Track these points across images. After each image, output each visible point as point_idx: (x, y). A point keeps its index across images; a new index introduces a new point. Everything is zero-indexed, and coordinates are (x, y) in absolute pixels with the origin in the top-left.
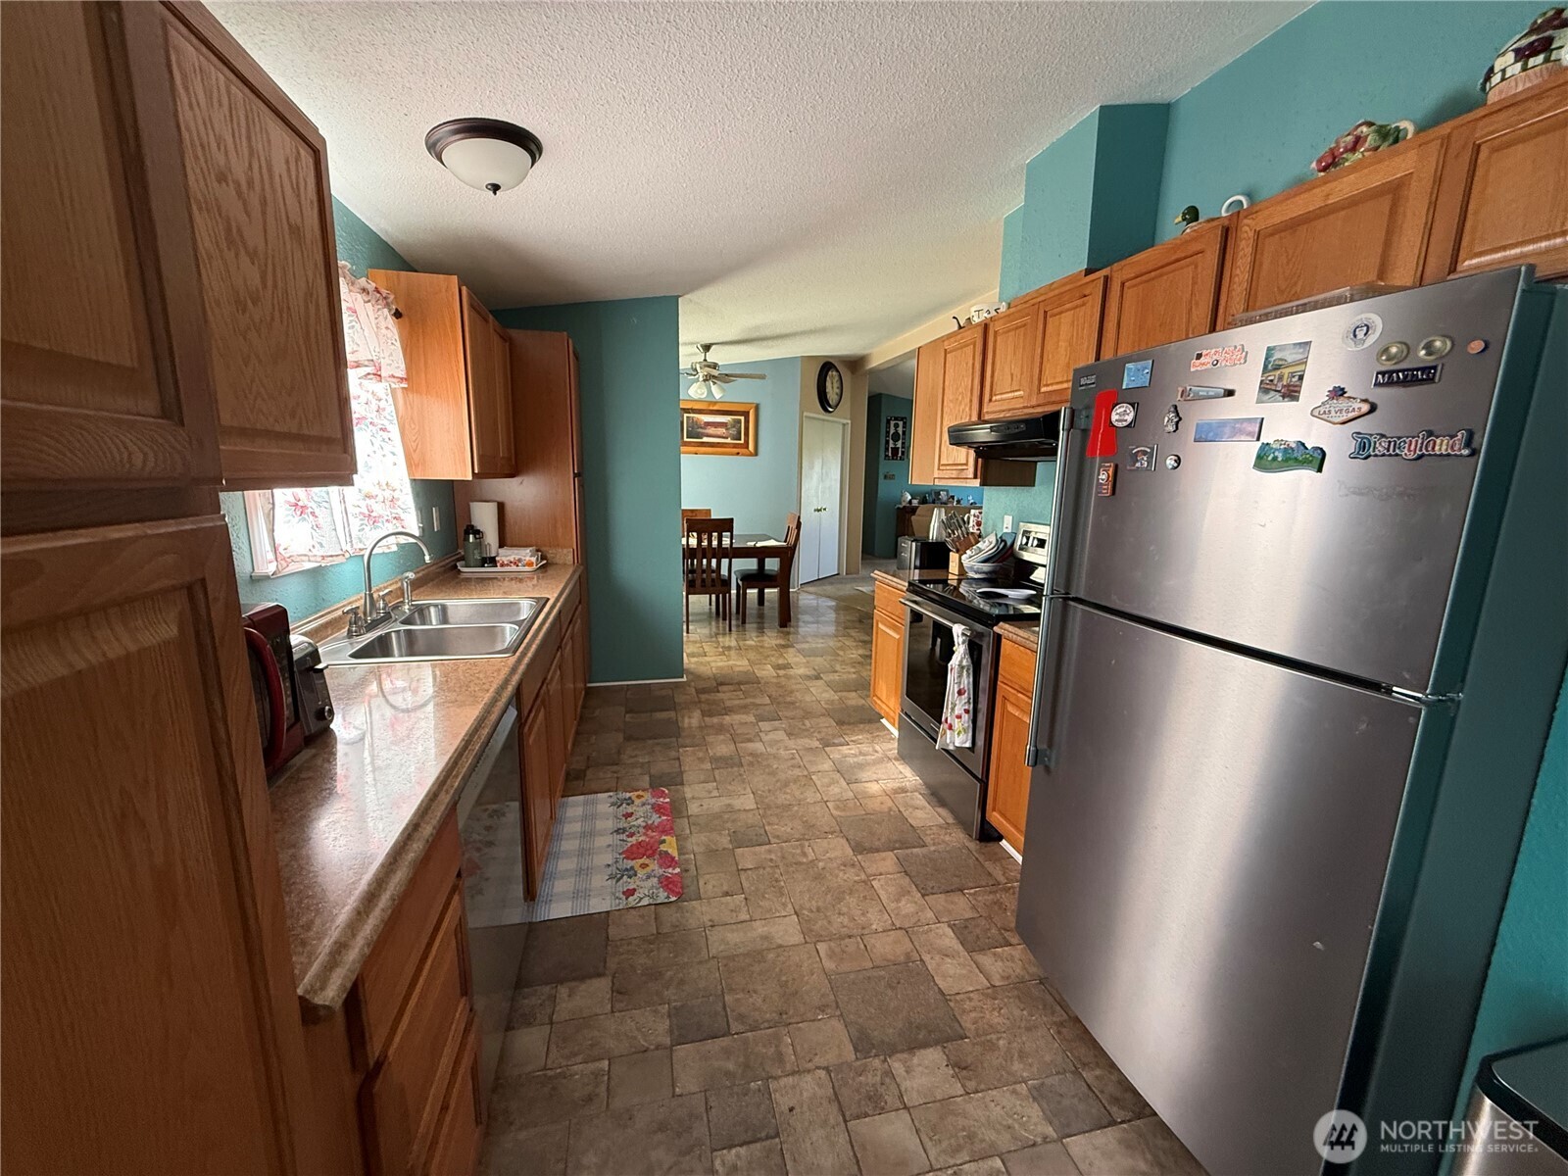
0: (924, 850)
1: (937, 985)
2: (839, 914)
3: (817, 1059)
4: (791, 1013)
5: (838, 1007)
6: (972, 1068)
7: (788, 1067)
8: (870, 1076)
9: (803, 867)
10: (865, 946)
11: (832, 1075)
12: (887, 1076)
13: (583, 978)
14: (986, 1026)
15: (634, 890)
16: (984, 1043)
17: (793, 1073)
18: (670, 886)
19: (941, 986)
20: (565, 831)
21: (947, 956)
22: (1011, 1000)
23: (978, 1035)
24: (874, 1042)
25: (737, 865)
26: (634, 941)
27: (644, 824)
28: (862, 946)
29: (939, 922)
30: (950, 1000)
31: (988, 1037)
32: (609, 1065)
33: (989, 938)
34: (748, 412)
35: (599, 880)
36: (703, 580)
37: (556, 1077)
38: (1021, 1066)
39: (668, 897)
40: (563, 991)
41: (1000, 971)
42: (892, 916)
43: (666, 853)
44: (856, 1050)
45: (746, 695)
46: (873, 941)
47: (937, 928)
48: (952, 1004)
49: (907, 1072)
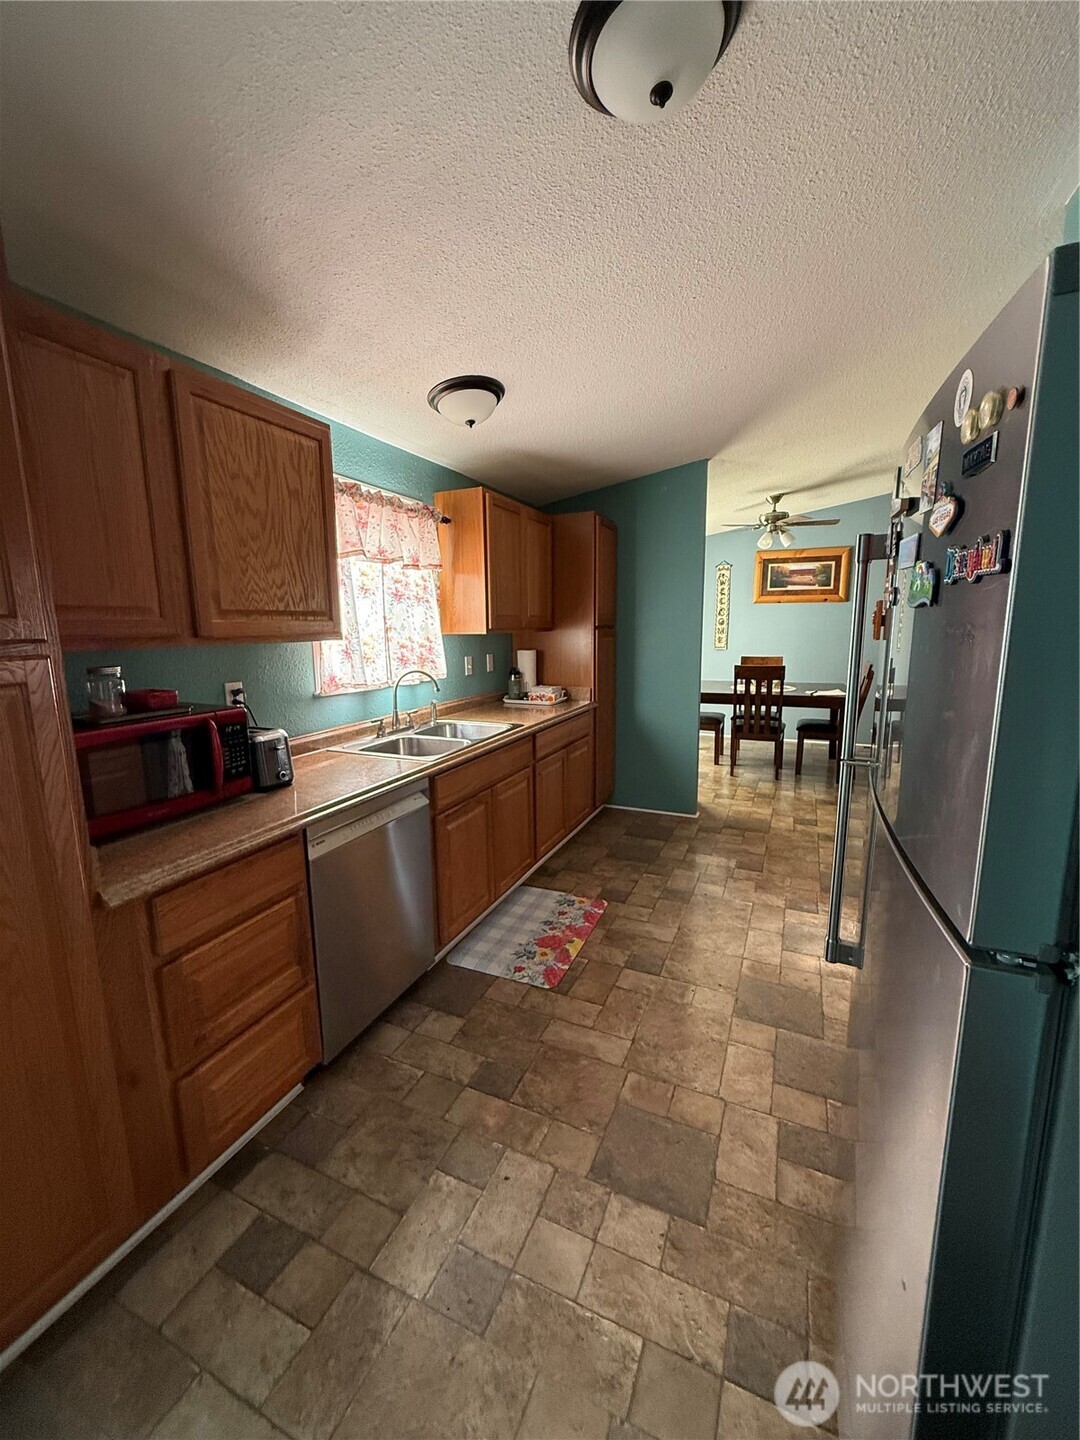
0: (816, 1042)
1: (715, 1164)
2: (672, 1058)
3: (555, 1157)
4: (563, 1112)
5: (605, 1129)
6: (685, 1253)
7: (529, 1149)
8: (585, 1197)
9: (672, 1006)
10: (673, 1096)
11: (557, 1176)
12: (600, 1206)
13: (450, 1013)
14: (734, 1230)
15: (524, 969)
16: (718, 1242)
17: (530, 1155)
18: (550, 976)
19: (718, 1169)
20: (512, 910)
21: (751, 1148)
22: (789, 1227)
23: (718, 1232)
24: (612, 1174)
25: (617, 981)
26: (498, 1005)
27: (568, 924)
28: (669, 1095)
29: (770, 1115)
30: (717, 1186)
31: (727, 1240)
32: (422, 1076)
33: (818, 1157)
34: (841, 557)
35: (507, 953)
36: (751, 726)
37: (393, 1064)
38: (741, 1288)
39: (543, 984)
40: (434, 1014)
41: (801, 1193)
42: (723, 1084)
43: (567, 951)
44: (592, 1170)
45: (745, 841)
46: (683, 1095)
47: (763, 1118)
48: (715, 1190)
49: (620, 1215)
